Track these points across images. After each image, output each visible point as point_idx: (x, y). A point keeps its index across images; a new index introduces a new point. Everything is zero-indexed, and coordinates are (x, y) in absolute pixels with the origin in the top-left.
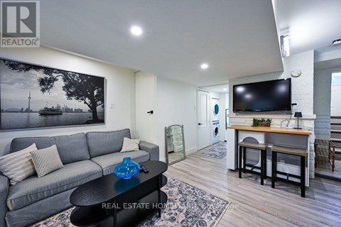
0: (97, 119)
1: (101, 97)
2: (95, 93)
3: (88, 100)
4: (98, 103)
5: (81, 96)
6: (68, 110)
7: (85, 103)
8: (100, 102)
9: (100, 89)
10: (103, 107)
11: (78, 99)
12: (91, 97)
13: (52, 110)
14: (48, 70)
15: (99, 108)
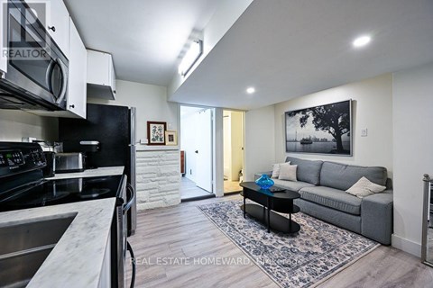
0: (343, 148)
1: (347, 124)
2: (340, 120)
3: (332, 130)
4: (343, 131)
5: (325, 126)
6: (317, 140)
7: (330, 132)
8: (345, 130)
9: (345, 115)
10: (349, 135)
11: (323, 129)
12: (335, 126)
13: (307, 140)
14: (304, 111)
15: (344, 137)
